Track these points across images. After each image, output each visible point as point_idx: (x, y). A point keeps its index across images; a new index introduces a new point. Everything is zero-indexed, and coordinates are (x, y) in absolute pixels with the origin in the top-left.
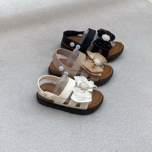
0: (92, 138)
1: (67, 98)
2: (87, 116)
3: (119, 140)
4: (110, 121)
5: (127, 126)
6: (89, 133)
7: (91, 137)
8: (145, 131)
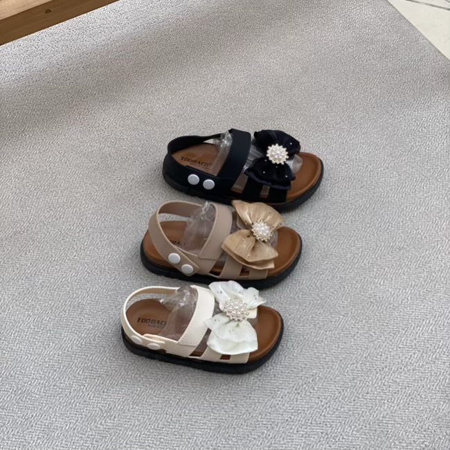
0: (264, 435)
1: (198, 343)
2: (247, 375)
3: (327, 434)
4: (302, 385)
5: (342, 393)
6: (258, 421)
7: (263, 433)
8: (386, 402)
